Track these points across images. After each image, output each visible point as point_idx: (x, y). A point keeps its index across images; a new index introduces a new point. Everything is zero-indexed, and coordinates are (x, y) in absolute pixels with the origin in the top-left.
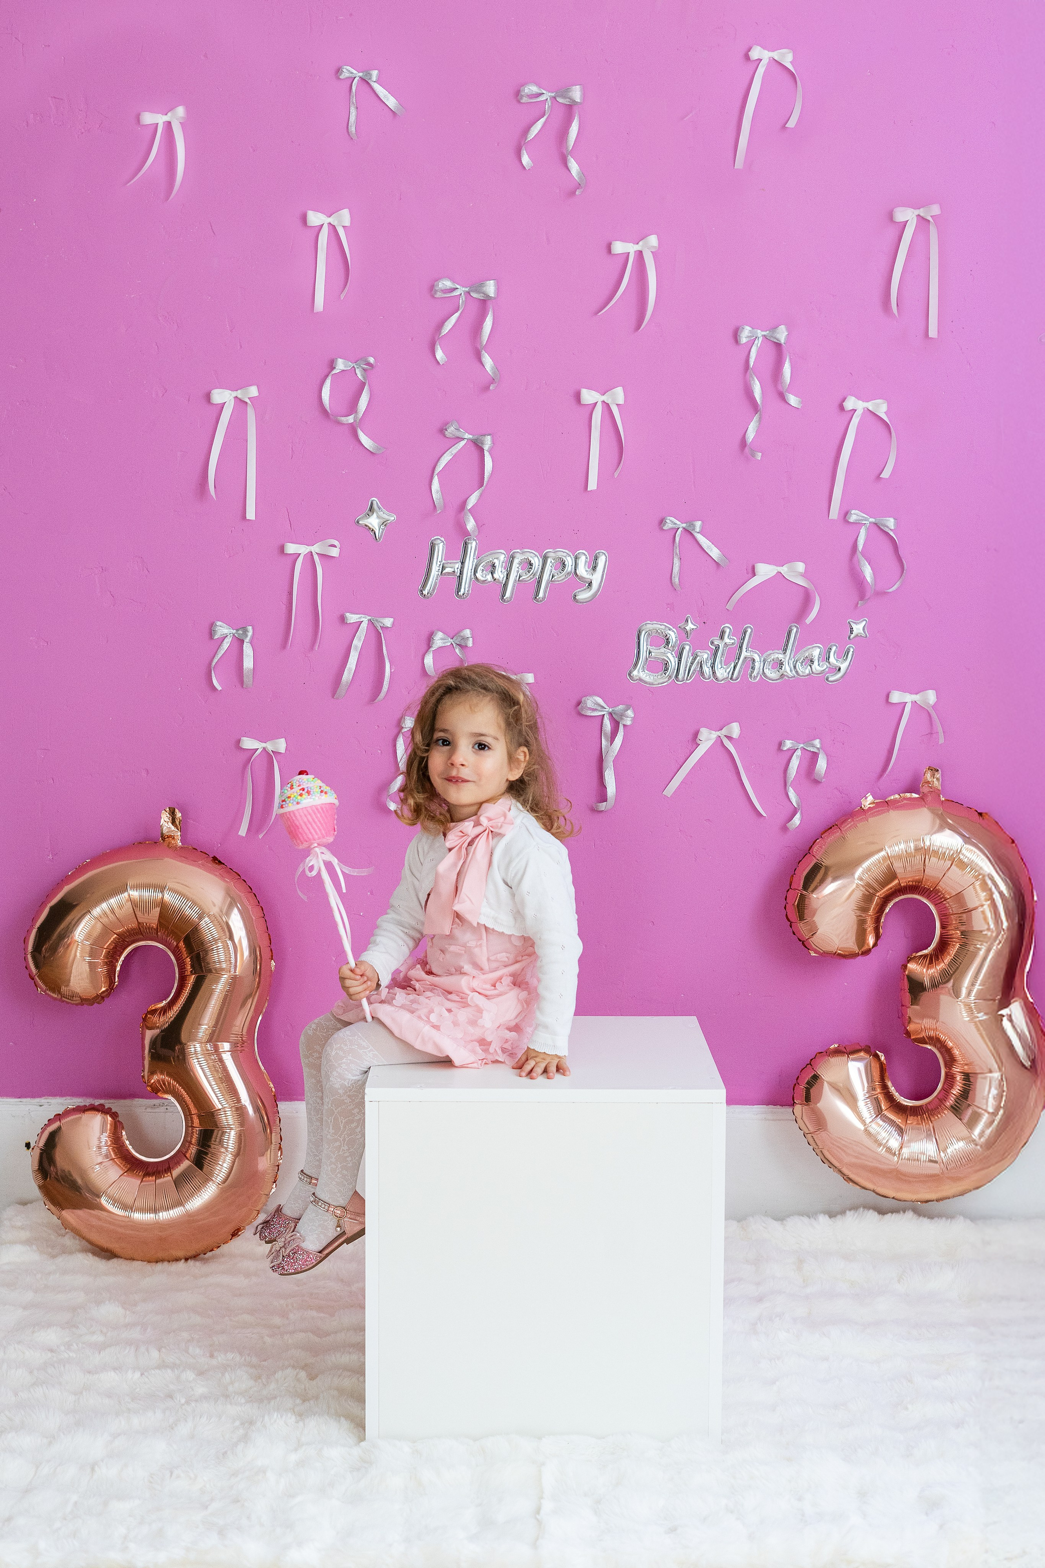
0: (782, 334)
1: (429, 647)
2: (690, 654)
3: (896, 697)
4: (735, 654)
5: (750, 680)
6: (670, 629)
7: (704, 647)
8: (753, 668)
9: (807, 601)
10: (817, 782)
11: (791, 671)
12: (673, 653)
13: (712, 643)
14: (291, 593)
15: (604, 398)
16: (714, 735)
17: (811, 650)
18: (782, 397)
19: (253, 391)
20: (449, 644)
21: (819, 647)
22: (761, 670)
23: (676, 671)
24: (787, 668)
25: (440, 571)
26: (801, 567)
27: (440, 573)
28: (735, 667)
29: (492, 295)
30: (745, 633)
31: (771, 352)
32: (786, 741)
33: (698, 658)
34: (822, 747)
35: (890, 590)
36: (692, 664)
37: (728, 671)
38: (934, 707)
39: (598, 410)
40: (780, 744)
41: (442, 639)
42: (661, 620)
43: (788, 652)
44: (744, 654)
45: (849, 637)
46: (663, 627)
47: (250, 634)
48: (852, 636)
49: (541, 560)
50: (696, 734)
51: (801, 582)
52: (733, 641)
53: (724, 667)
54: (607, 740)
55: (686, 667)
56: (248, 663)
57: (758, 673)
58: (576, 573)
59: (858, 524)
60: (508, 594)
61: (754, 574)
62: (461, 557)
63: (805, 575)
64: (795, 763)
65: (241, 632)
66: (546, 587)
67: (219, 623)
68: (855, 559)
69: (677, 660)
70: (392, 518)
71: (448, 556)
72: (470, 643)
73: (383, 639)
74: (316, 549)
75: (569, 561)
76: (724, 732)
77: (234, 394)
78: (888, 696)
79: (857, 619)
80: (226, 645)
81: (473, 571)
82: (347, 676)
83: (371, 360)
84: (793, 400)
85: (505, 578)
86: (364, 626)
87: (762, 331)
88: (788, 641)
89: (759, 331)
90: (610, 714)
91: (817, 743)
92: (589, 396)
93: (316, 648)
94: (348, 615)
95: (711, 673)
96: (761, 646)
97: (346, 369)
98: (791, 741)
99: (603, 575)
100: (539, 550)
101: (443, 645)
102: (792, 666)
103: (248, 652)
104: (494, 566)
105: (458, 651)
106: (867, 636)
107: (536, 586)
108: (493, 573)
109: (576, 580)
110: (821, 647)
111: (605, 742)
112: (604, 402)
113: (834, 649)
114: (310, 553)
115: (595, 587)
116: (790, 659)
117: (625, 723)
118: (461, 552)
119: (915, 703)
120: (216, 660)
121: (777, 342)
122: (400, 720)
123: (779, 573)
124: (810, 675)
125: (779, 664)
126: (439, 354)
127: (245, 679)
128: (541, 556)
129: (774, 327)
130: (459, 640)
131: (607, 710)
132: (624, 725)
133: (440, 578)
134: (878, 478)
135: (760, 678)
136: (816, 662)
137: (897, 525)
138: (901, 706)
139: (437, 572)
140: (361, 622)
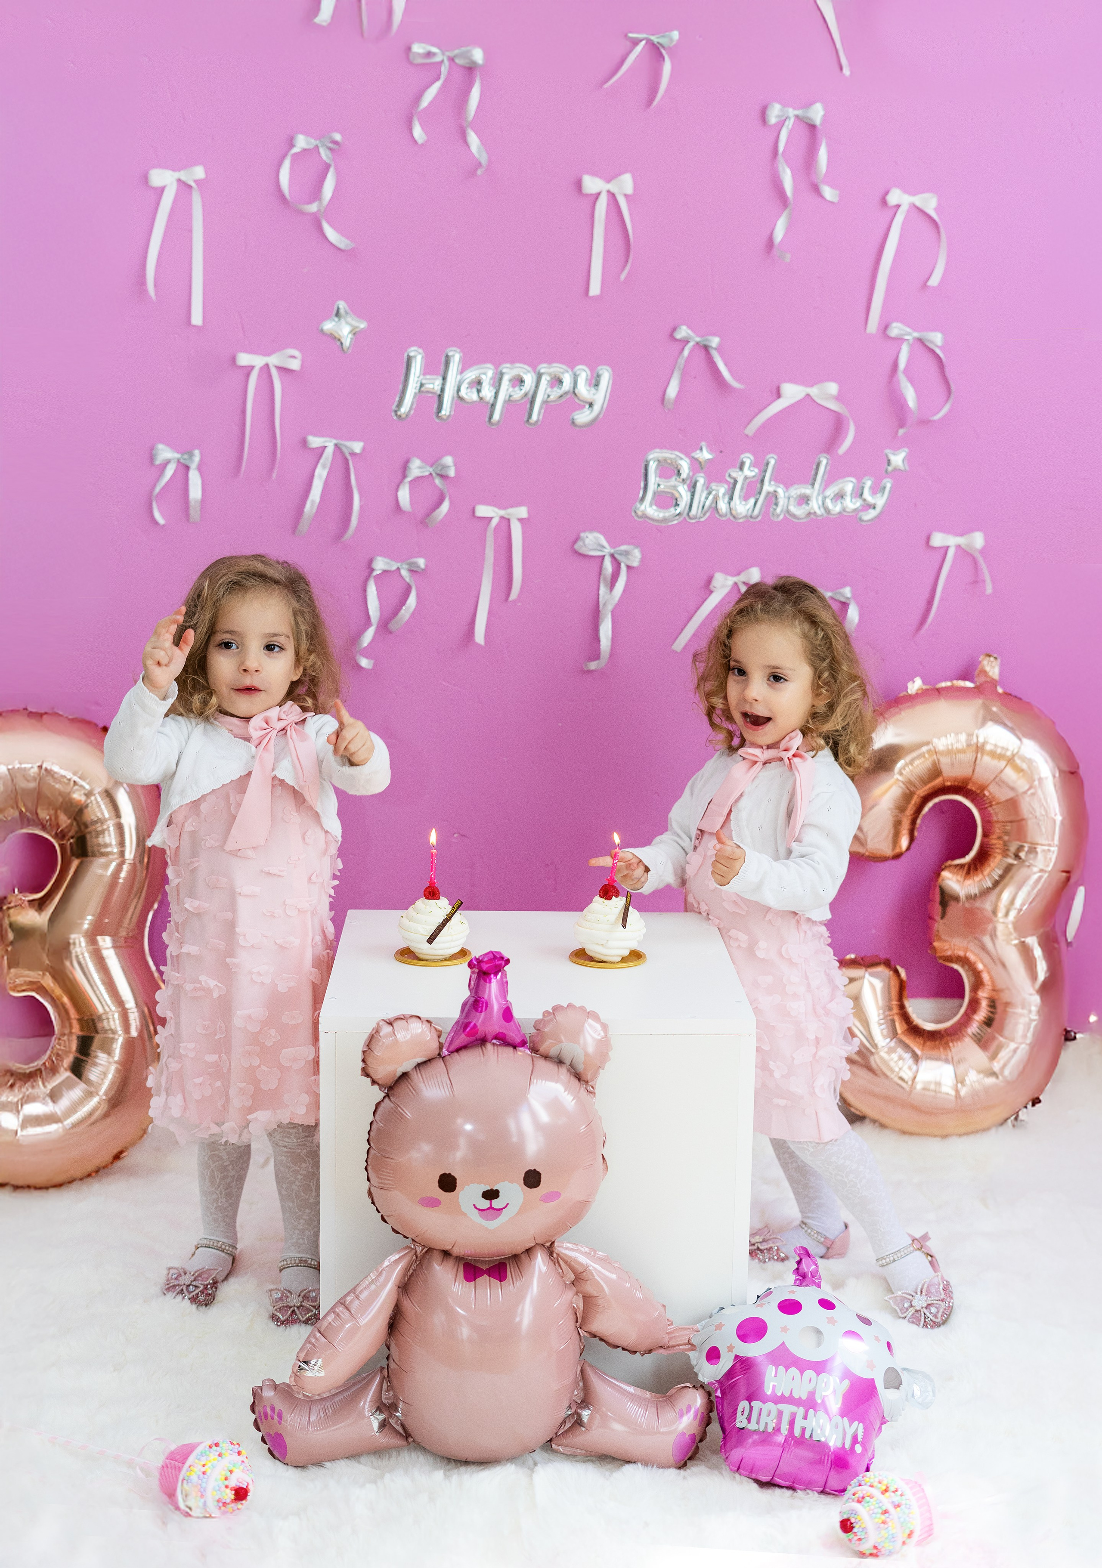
0: (817, 113)
1: (405, 476)
2: (704, 488)
3: (938, 539)
4: (753, 488)
5: (772, 518)
6: (682, 459)
7: (721, 480)
8: (776, 504)
9: (838, 425)
11: (819, 508)
12: (685, 486)
13: (729, 475)
14: (244, 412)
15: (611, 187)
16: (731, 581)
17: (842, 485)
18: (816, 189)
19: (199, 172)
20: (427, 473)
21: (852, 482)
22: (786, 508)
23: (687, 507)
24: (815, 505)
25: (418, 388)
26: (833, 388)
27: (417, 391)
28: (755, 503)
29: (479, 62)
30: (768, 464)
31: (804, 134)
33: (714, 492)
34: (854, 596)
35: (936, 417)
36: (707, 499)
37: (747, 507)
38: (982, 551)
39: (603, 199)
41: (420, 468)
42: (672, 448)
43: (817, 485)
44: (767, 488)
45: (887, 470)
46: (674, 456)
47: (197, 459)
48: (890, 469)
49: (534, 377)
50: (709, 580)
51: (833, 406)
52: (754, 474)
53: (743, 503)
54: (606, 586)
55: (699, 503)
56: (195, 492)
57: (782, 511)
58: (574, 392)
59: (900, 340)
60: (496, 416)
61: (779, 395)
62: (442, 372)
63: (838, 398)
65: (186, 456)
66: (540, 409)
67: (160, 446)
68: (895, 378)
69: (689, 494)
70: (363, 325)
71: (428, 370)
72: (452, 473)
73: (351, 466)
74: (273, 360)
75: (568, 379)
76: (742, 577)
77: (177, 175)
78: (928, 539)
79: (896, 449)
80: (170, 471)
81: (455, 388)
82: (310, 507)
83: (338, 137)
84: (828, 193)
85: (492, 398)
86: (330, 451)
87: (795, 108)
88: (816, 474)
89: (790, 109)
90: (612, 556)
91: (847, 592)
92: (592, 184)
93: (274, 475)
94: (310, 438)
95: (728, 510)
96: (784, 478)
97: (307, 147)
99: (606, 395)
100: (533, 365)
101: (421, 475)
102: (820, 503)
103: (195, 479)
104: (479, 383)
105: (438, 481)
106: (907, 468)
107: (528, 406)
108: (479, 391)
109: (572, 400)
110: (854, 480)
111: (603, 590)
112: (609, 192)
113: (868, 483)
114: (267, 366)
115: (597, 408)
116: (818, 494)
117: (630, 564)
118: (442, 367)
119: (958, 547)
120: (157, 489)
121: (812, 123)
122: (371, 561)
123: (808, 395)
124: (840, 513)
125: (804, 500)
126: (418, 132)
127: (192, 511)
128: (535, 372)
129: (809, 105)
130: (439, 468)
131: (608, 550)
132: (629, 567)
133: (417, 397)
134: (925, 285)
135: (785, 517)
136: (848, 498)
137: (946, 341)
138: (942, 552)
139: (414, 391)
140: (325, 447)
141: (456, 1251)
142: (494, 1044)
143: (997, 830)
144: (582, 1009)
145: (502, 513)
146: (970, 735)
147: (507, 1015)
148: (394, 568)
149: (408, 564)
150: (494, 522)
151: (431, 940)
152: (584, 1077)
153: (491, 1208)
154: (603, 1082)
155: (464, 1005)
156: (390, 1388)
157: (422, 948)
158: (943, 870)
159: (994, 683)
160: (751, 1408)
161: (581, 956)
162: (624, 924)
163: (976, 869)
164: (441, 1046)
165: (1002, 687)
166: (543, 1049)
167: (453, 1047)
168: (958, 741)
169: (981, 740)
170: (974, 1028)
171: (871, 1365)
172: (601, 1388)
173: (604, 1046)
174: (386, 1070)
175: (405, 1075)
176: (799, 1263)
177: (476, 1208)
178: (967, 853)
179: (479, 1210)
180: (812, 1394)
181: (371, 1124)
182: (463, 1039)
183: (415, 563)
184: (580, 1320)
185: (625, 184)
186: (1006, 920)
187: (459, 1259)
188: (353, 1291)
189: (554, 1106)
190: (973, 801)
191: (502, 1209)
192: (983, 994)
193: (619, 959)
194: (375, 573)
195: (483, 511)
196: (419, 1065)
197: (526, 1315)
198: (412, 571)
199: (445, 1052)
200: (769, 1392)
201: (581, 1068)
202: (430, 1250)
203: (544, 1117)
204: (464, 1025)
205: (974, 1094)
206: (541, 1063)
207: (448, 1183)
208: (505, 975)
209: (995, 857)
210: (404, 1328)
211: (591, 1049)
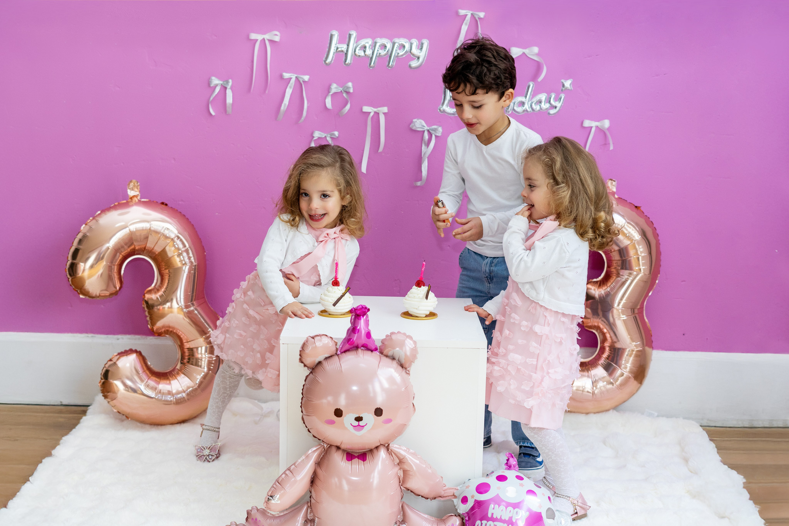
1: (329, 92)
3: (587, 123)
9: (538, 68)
11: (529, 108)
14: (253, 62)
17: (540, 97)
20: (340, 91)
24: (527, 107)
25: (336, 50)
26: (536, 50)
38: (608, 129)
41: (336, 88)
43: (528, 97)
47: (230, 84)
48: (563, 89)
49: (391, 44)
51: (536, 58)
54: (425, 144)
56: (229, 100)
57: (510, 110)
58: (410, 52)
60: (373, 64)
62: (347, 43)
65: (225, 83)
66: (394, 60)
67: (213, 78)
71: (340, 41)
72: (351, 91)
73: (303, 87)
74: (267, 37)
75: (407, 45)
78: (582, 123)
79: (567, 79)
80: (218, 89)
81: (353, 50)
82: (283, 108)
85: (371, 54)
86: (293, 80)
88: (528, 91)
90: (428, 131)
93: (267, 92)
94: (284, 74)
99: (426, 53)
100: (391, 39)
101: (336, 91)
102: (529, 105)
103: (229, 93)
104: (365, 47)
105: (345, 95)
106: (572, 89)
107: (388, 59)
108: (365, 51)
109: (410, 56)
110: (546, 94)
111: (424, 147)
113: (553, 96)
114: (264, 39)
115: (421, 60)
116: (529, 101)
118: (347, 40)
119: (597, 127)
120: (211, 99)
122: (312, 133)
123: (524, 53)
124: (539, 110)
125: (522, 104)
127: (228, 109)
128: (391, 41)
130: (345, 88)
131: (426, 128)
132: (436, 136)
133: (335, 54)
135: (512, 112)
136: (543, 103)
138: (589, 129)
139: (334, 51)
140: (291, 78)
141: (343, 447)
142: (362, 349)
143: (614, 264)
144: (405, 334)
145: (375, 110)
147: (368, 335)
148: (323, 136)
149: (330, 135)
150: (372, 114)
151: (334, 305)
152: (404, 366)
153: (359, 425)
154: (413, 369)
155: (348, 330)
156: (311, 512)
157: (331, 309)
159: (613, 192)
160: (482, 524)
161: (407, 314)
162: (427, 298)
163: (604, 283)
164: (337, 350)
165: (617, 195)
166: (385, 352)
167: (343, 350)
170: (602, 361)
171: (540, 506)
172: (411, 514)
173: (414, 351)
174: (311, 360)
175: (320, 363)
176: (508, 460)
177: (352, 425)
178: (600, 276)
179: (353, 426)
180: (511, 518)
181: (304, 385)
182: (347, 346)
183: (334, 134)
184: (401, 482)
186: (618, 308)
187: (344, 451)
188: (294, 464)
189: (391, 380)
191: (364, 426)
192: (607, 344)
193: (425, 316)
194: (315, 138)
195: (366, 109)
196: (326, 358)
197: (375, 478)
198: (332, 138)
199: (339, 352)
200: (490, 515)
201: (403, 361)
202: (331, 446)
203: (386, 385)
204: (348, 340)
205: (602, 393)
206: (384, 359)
207: (338, 413)
208: (367, 317)
209: (613, 278)
210: (318, 482)
211: (408, 353)
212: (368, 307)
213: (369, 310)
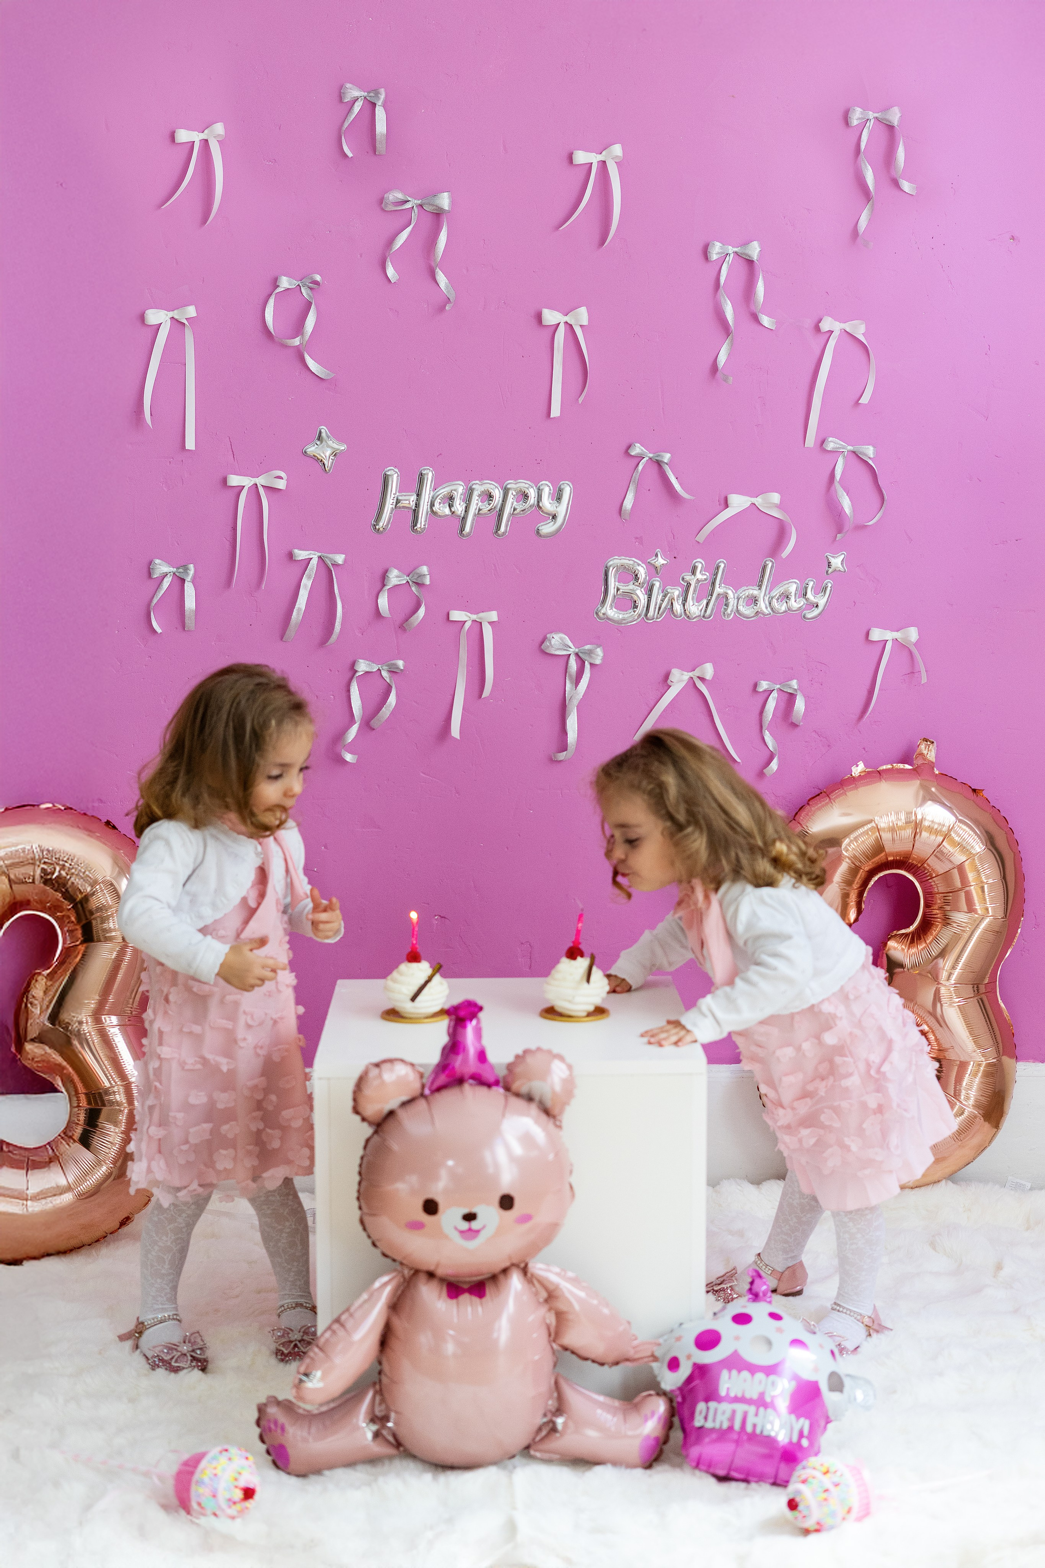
0: (754, 250)
1: (384, 585)
2: (660, 591)
3: (876, 634)
4: (705, 590)
5: (723, 618)
6: (639, 565)
7: (675, 584)
8: (727, 605)
9: (782, 533)
10: (794, 725)
11: (766, 608)
12: (642, 590)
13: (683, 579)
14: (234, 529)
15: (566, 319)
16: (686, 676)
17: (787, 586)
18: (755, 318)
19: (192, 311)
20: (404, 582)
21: (795, 582)
22: (735, 607)
23: (645, 609)
24: (762, 605)
25: (395, 504)
26: (776, 498)
27: (394, 506)
28: (707, 604)
29: (446, 207)
30: (718, 568)
31: (742, 268)
32: (762, 682)
33: (669, 595)
34: (801, 688)
35: (871, 522)
36: (663, 601)
37: (700, 608)
38: (917, 645)
39: (562, 330)
40: (756, 685)
41: (397, 577)
42: (629, 555)
43: (764, 588)
44: (718, 590)
45: (827, 572)
46: (631, 562)
47: (191, 572)
48: (830, 570)
49: (502, 492)
50: (667, 676)
51: (776, 514)
52: (705, 577)
53: (696, 604)
54: (571, 682)
55: (656, 605)
56: (190, 603)
57: (732, 611)
58: (538, 505)
59: (835, 453)
60: (468, 529)
61: (727, 506)
62: (416, 489)
63: (780, 507)
64: (771, 704)
65: (181, 570)
66: (508, 521)
67: (158, 561)
68: (832, 488)
69: (646, 596)
70: (343, 447)
71: (402, 488)
72: (427, 581)
73: (334, 576)
74: (261, 481)
75: (532, 493)
76: (697, 673)
77: (171, 314)
78: (868, 634)
79: (835, 553)
80: (167, 583)
81: (429, 504)
82: (297, 616)
83: (318, 278)
84: (766, 321)
85: (463, 512)
86: (314, 562)
87: (734, 246)
88: (763, 576)
89: (730, 247)
90: (577, 655)
91: (794, 683)
92: (551, 317)
93: (264, 587)
94: (296, 551)
95: (683, 611)
96: (734, 581)
97: (290, 287)
98: (767, 682)
99: (568, 507)
100: (500, 481)
101: (399, 583)
102: (767, 603)
103: (190, 590)
104: (451, 498)
105: (414, 589)
106: (847, 570)
107: (496, 519)
108: (450, 506)
109: (537, 513)
110: (798, 581)
111: (569, 686)
112: (566, 323)
113: (811, 583)
114: (256, 486)
115: (560, 520)
116: (765, 595)
117: (592, 662)
118: (416, 485)
119: (896, 641)
120: (155, 600)
121: (750, 259)
122: (353, 664)
123: (753, 504)
124: (786, 612)
125: (754, 600)
126: (391, 271)
127: (187, 620)
128: (502, 487)
129: (746, 243)
130: (416, 577)
131: (573, 650)
132: (591, 664)
133: (394, 512)
134: (857, 403)
135: (734, 616)
136: (792, 598)
137: (877, 453)
138: (882, 644)
139: (391, 507)
140: (310, 559)
141: (440, 1272)
142: (471, 1085)
143: (939, 901)
144: (549, 1052)
145: (474, 617)
146: (909, 813)
147: (482, 1056)
148: (375, 670)
149: (387, 666)
150: (467, 625)
151: (413, 999)
152: (552, 1113)
153: (470, 1230)
154: (569, 1116)
155: (444, 1049)
156: (383, 1401)
157: (407, 1007)
158: (889, 939)
159: (931, 765)
160: (708, 1408)
161: (551, 1012)
162: (588, 980)
163: (919, 938)
164: (423, 1086)
165: (938, 768)
166: (515, 1086)
167: (435, 1086)
168: (898, 819)
169: (919, 817)
171: (816, 1370)
172: (573, 1397)
173: (569, 1085)
174: (375, 1107)
175: (391, 1113)
176: (752, 1283)
177: (457, 1229)
178: (912, 924)
179: (460, 1231)
180: (762, 1395)
181: (362, 1158)
182: (443, 1079)
183: (395, 664)
184: (552, 1335)
185: (582, 316)
186: (948, 983)
187: (442, 1280)
188: (348, 1310)
189: (527, 1139)
190: (914, 874)
191: (480, 1230)
193: (585, 1014)
194: (358, 674)
195: (457, 615)
196: (404, 1104)
197: (503, 1330)
198: (392, 672)
199: (427, 1092)
200: (723, 1392)
201: (549, 1104)
202: (417, 1272)
203: (518, 1150)
204: (444, 1066)
206: (514, 1101)
207: (431, 1207)
208: (478, 1022)
209: (937, 926)
210: (394, 1343)
211: (558, 1088)
212: (480, 1002)
213: (480, 1009)
